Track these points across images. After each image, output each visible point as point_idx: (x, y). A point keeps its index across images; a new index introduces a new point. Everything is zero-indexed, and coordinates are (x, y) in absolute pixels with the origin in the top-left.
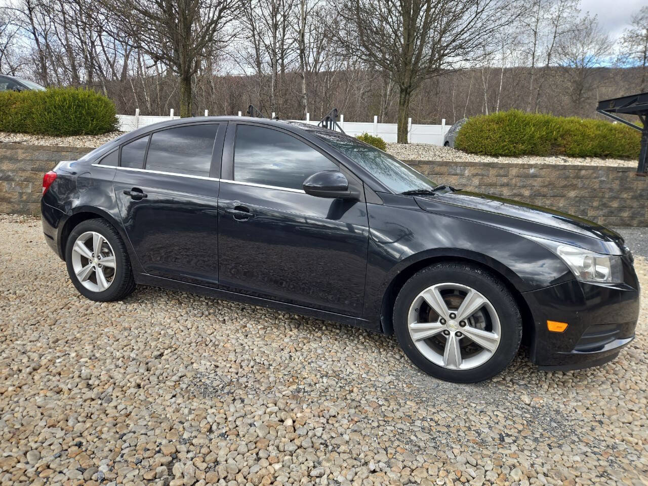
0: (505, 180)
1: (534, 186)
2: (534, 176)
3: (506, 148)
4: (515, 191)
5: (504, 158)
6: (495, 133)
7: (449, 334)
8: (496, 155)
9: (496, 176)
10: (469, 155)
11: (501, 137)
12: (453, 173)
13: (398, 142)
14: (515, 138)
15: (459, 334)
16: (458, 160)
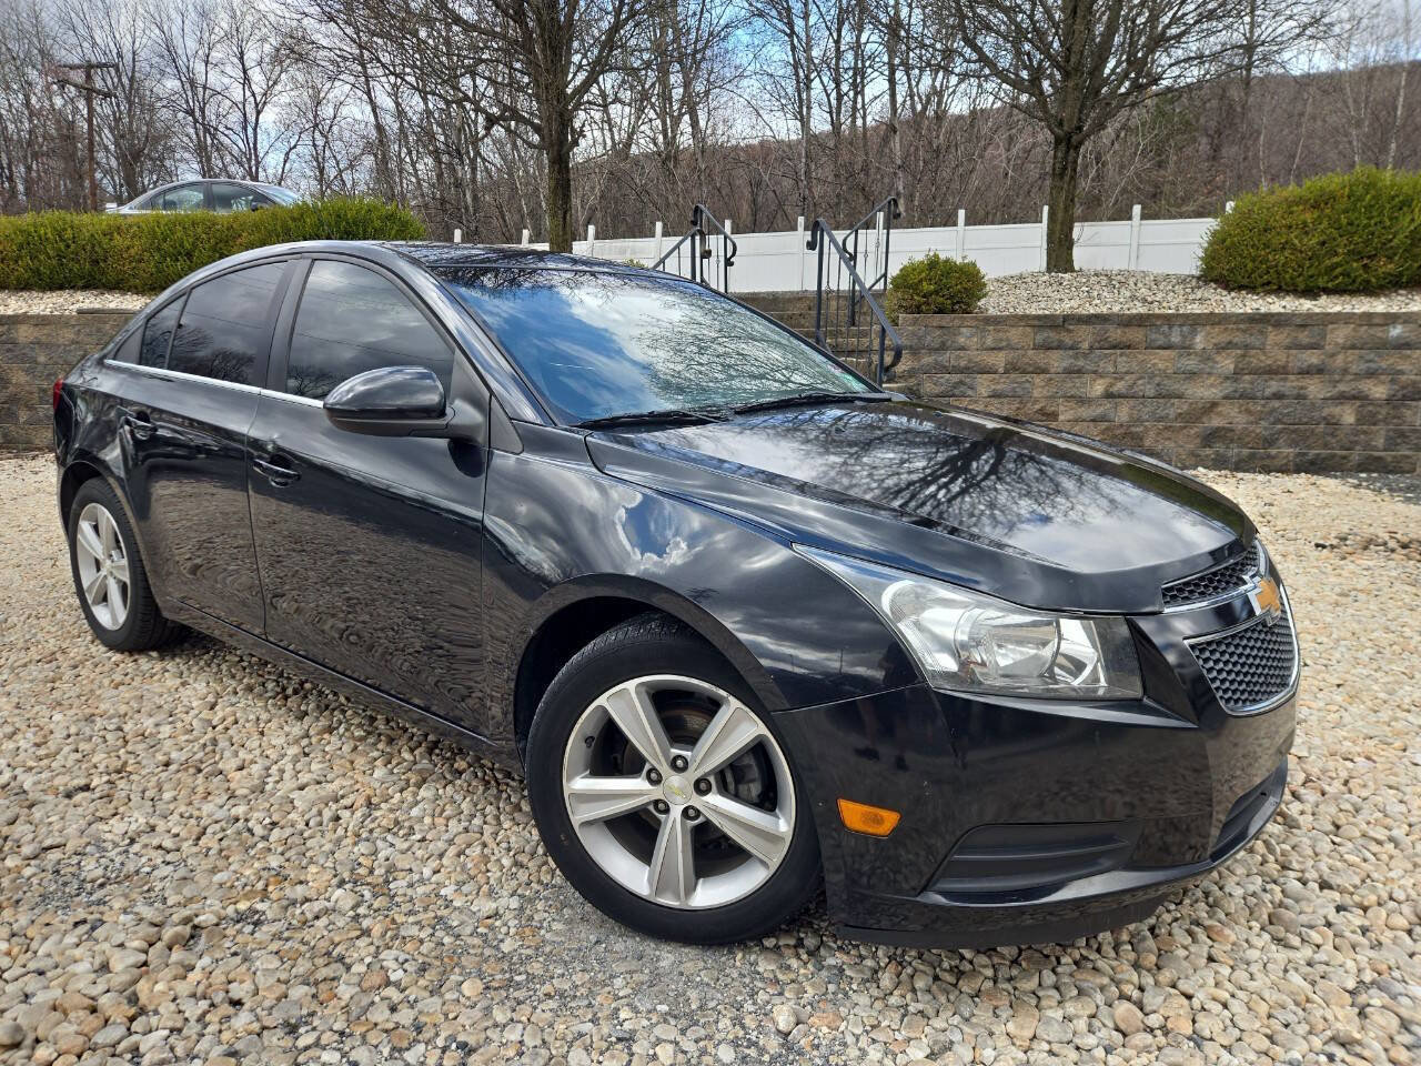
0: (1313, 358)
1: (1402, 372)
2: (1403, 345)
3: (1339, 270)
4: (1342, 387)
5: (1335, 299)
6: (1307, 233)
7: (667, 811)
8: (1311, 292)
9: (1289, 348)
10: (1233, 294)
11: (1323, 243)
12: (1160, 343)
13: (1049, 270)
14: (1367, 242)
15: (692, 813)
16: (1196, 309)
